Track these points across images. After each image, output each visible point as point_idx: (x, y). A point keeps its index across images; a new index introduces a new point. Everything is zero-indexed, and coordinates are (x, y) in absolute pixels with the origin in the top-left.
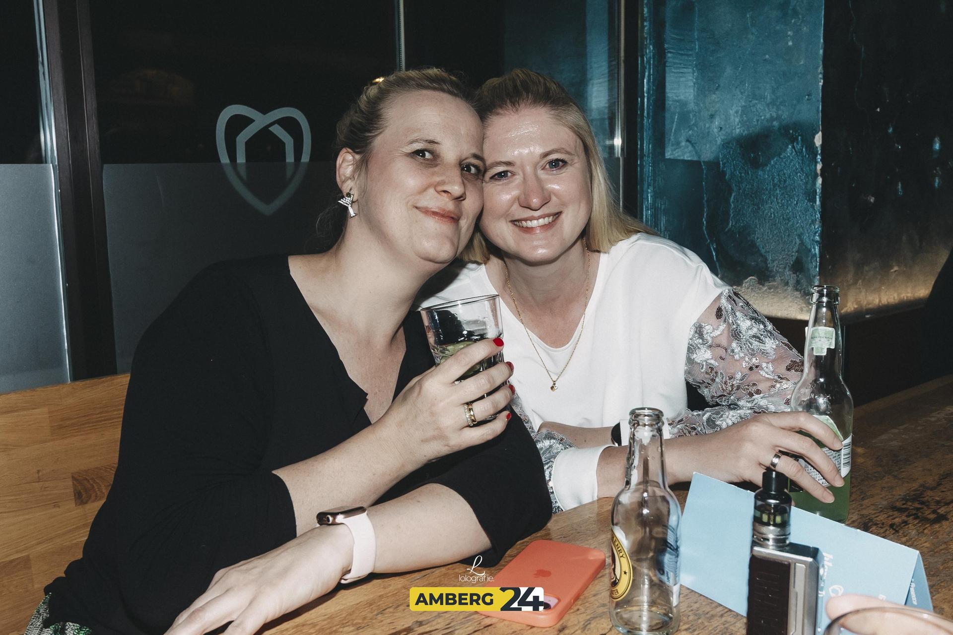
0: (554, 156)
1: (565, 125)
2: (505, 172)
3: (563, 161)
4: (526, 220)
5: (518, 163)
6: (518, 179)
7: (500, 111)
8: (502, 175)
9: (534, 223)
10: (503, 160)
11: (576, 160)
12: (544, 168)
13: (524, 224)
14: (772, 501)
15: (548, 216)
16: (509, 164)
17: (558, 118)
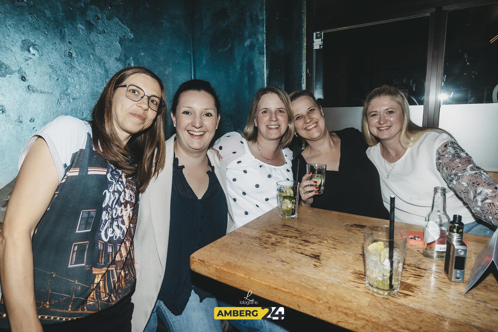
0: (390, 110)
1: (395, 101)
2: (376, 114)
3: (392, 111)
4: (380, 127)
5: (379, 112)
6: (378, 116)
7: (375, 97)
8: (374, 115)
9: (383, 129)
10: (374, 111)
11: (397, 111)
12: (387, 113)
13: (380, 128)
14: (457, 225)
15: (387, 127)
16: (376, 112)
17: (392, 99)
